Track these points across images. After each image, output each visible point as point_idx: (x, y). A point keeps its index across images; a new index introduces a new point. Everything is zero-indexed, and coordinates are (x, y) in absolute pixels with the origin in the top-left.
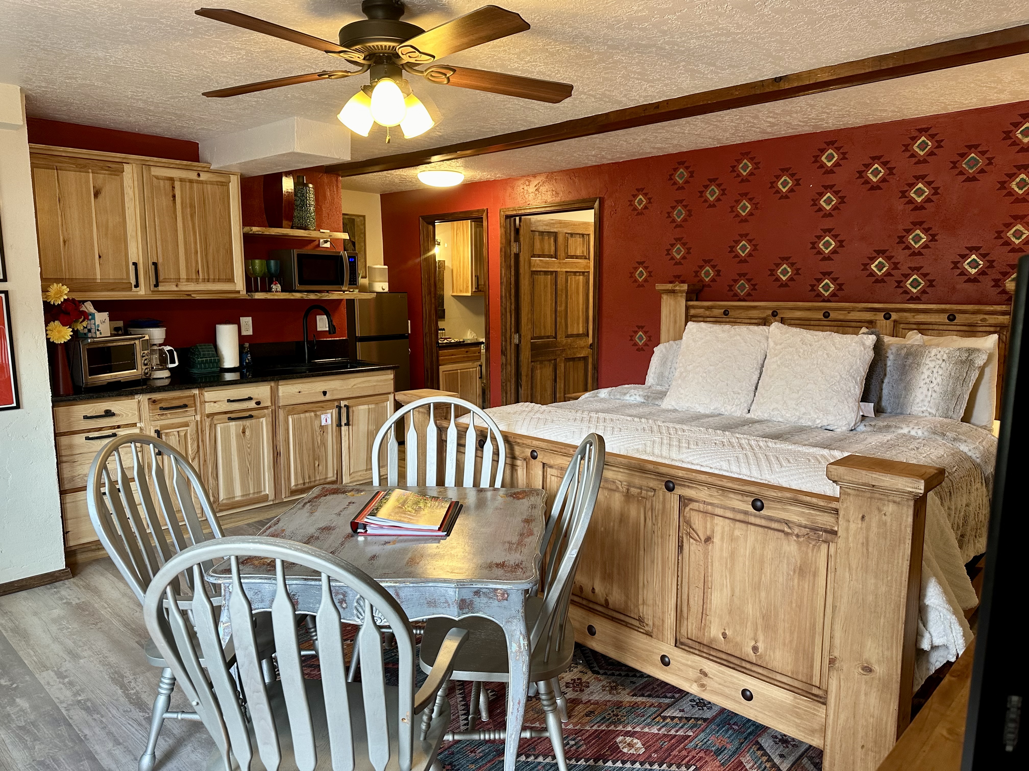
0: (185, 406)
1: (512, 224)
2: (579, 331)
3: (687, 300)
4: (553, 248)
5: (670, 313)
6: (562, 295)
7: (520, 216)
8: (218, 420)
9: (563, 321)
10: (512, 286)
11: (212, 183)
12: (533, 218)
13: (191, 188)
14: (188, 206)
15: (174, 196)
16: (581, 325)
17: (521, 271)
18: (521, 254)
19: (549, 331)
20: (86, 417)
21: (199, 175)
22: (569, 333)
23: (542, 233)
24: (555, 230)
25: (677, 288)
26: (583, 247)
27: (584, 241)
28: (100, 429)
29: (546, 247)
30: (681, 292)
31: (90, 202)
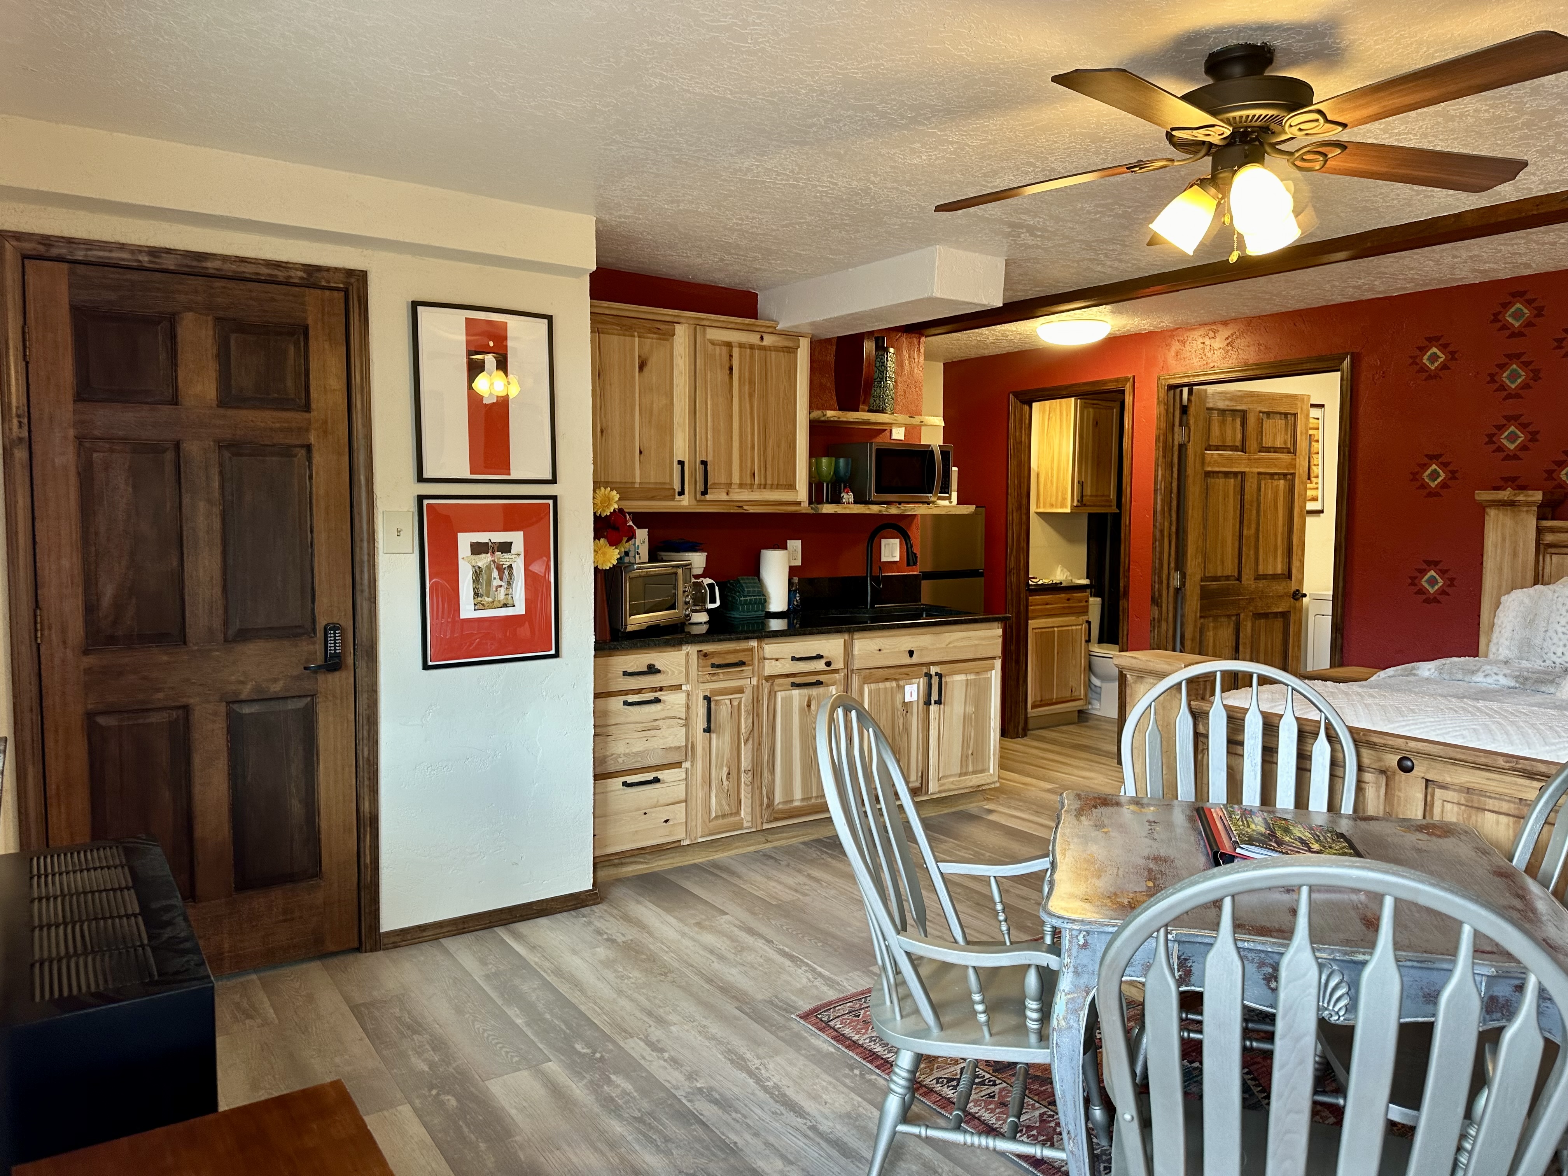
0: (742, 663)
1: (1178, 398)
2: (1276, 568)
3: (1539, 519)
4: (1239, 436)
5: (1504, 540)
6: (1251, 511)
7: (1190, 386)
8: (779, 685)
9: (1252, 552)
10: (1174, 496)
11: (777, 349)
12: (1211, 389)
13: (752, 356)
14: (747, 381)
15: (731, 369)
16: (1279, 559)
17: (1190, 471)
18: (1190, 445)
19: (1230, 568)
20: (625, 673)
21: (762, 338)
22: (1261, 573)
23: (1222, 412)
24: (1243, 407)
25: (1521, 498)
26: (1286, 434)
27: (1287, 424)
28: (639, 691)
29: (1229, 432)
30: (1528, 504)
31: (633, 377)
